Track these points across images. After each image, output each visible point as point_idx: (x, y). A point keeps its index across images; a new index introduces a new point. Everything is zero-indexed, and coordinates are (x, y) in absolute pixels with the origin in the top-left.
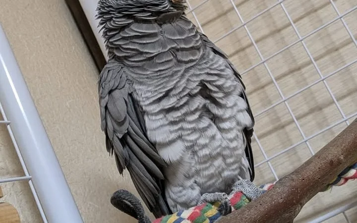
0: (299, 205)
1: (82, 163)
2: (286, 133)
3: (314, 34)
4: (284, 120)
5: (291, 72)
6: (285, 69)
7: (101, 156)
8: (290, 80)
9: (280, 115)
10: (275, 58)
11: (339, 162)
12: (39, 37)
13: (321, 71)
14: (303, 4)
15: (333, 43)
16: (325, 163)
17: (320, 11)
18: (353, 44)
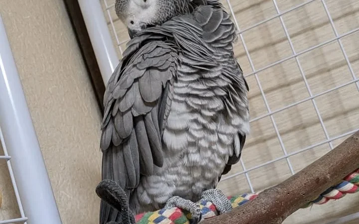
0: (281, 218)
1: (58, 151)
2: (267, 148)
3: (309, 52)
4: (267, 134)
5: (281, 87)
6: (274, 83)
7: (78, 147)
8: (278, 95)
9: (263, 128)
10: (266, 71)
11: (325, 181)
12: (29, 17)
13: (311, 89)
14: (301, 21)
15: (326, 63)
16: (311, 180)
17: (316, 30)
18: (346, 66)
